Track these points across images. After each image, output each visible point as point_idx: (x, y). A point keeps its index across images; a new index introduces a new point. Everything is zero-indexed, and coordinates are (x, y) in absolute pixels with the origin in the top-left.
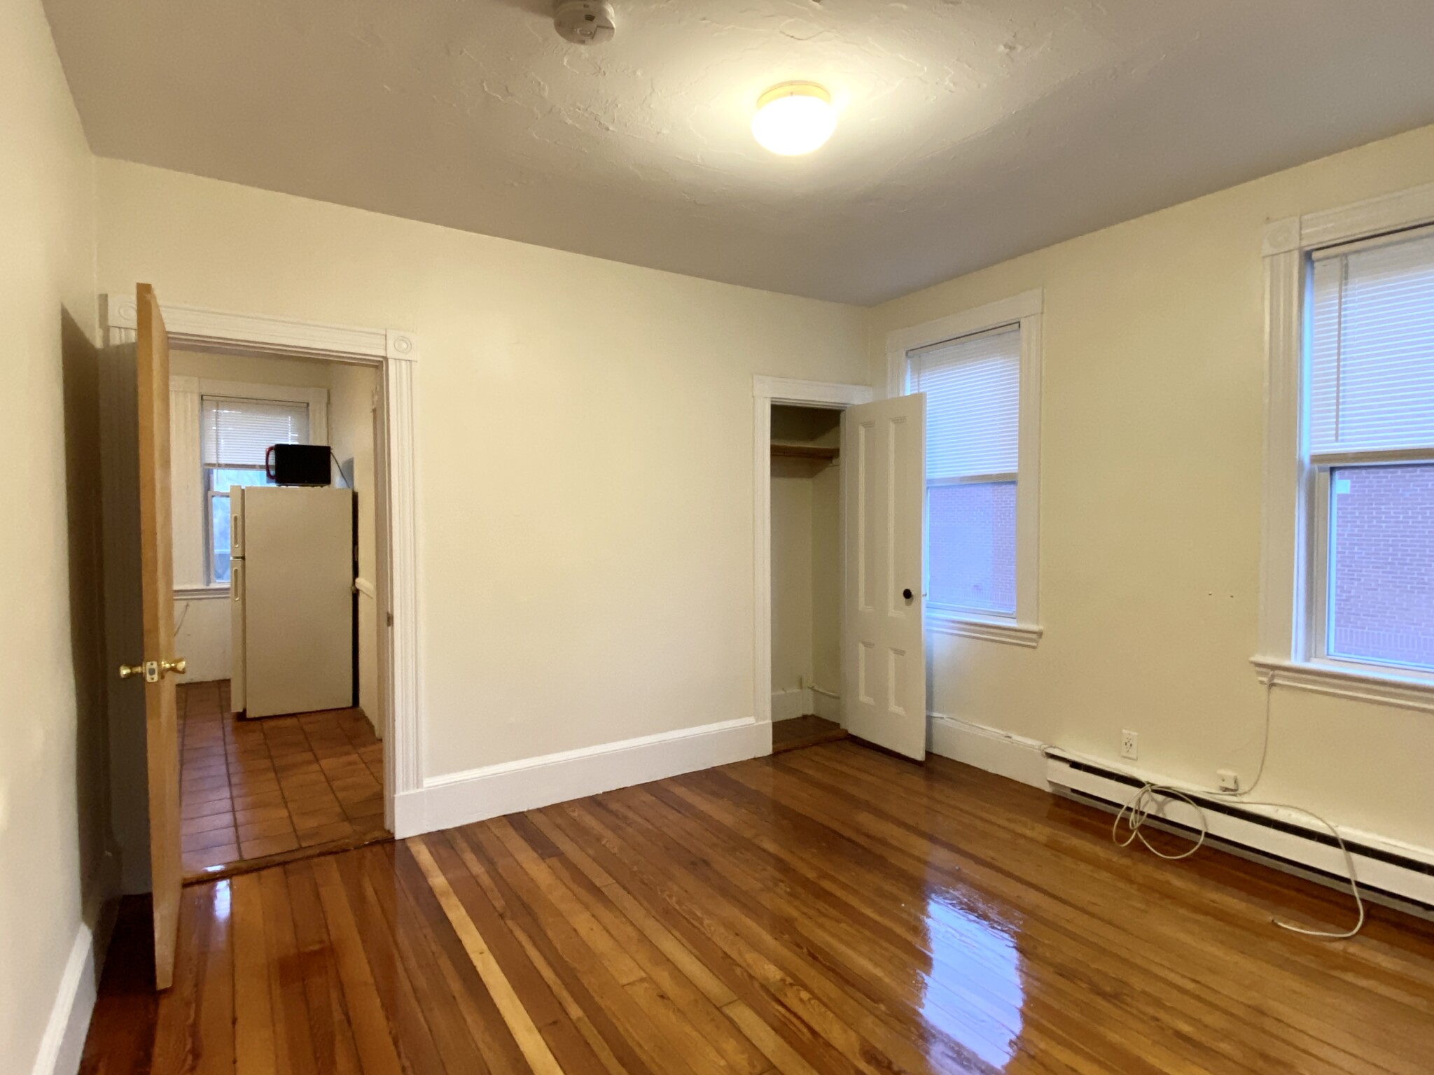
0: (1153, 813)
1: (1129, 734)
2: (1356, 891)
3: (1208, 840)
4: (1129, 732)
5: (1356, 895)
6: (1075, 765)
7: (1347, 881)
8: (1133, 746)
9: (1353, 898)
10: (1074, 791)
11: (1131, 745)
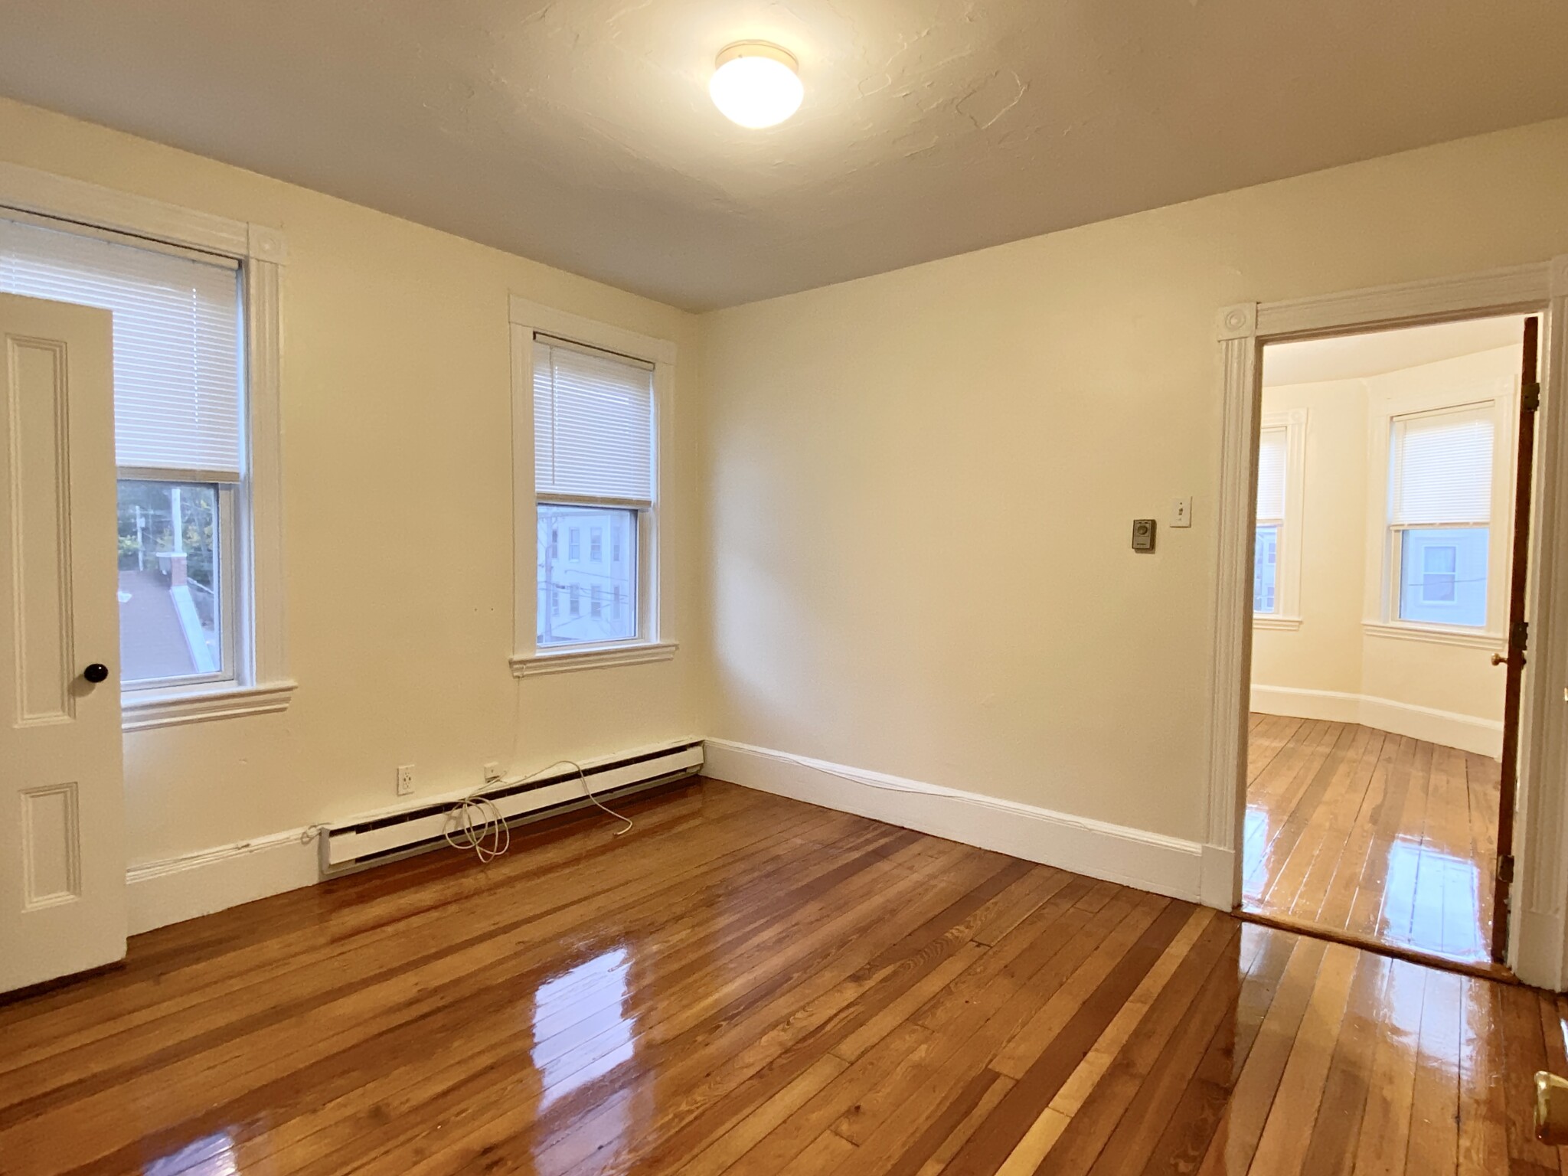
0: (452, 830)
1: (407, 768)
2: (595, 801)
3: (510, 823)
4: (405, 767)
5: (596, 802)
6: (360, 829)
7: (587, 797)
8: (412, 780)
9: (596, 805)
10: (359, 860)
11: (410, 779)
